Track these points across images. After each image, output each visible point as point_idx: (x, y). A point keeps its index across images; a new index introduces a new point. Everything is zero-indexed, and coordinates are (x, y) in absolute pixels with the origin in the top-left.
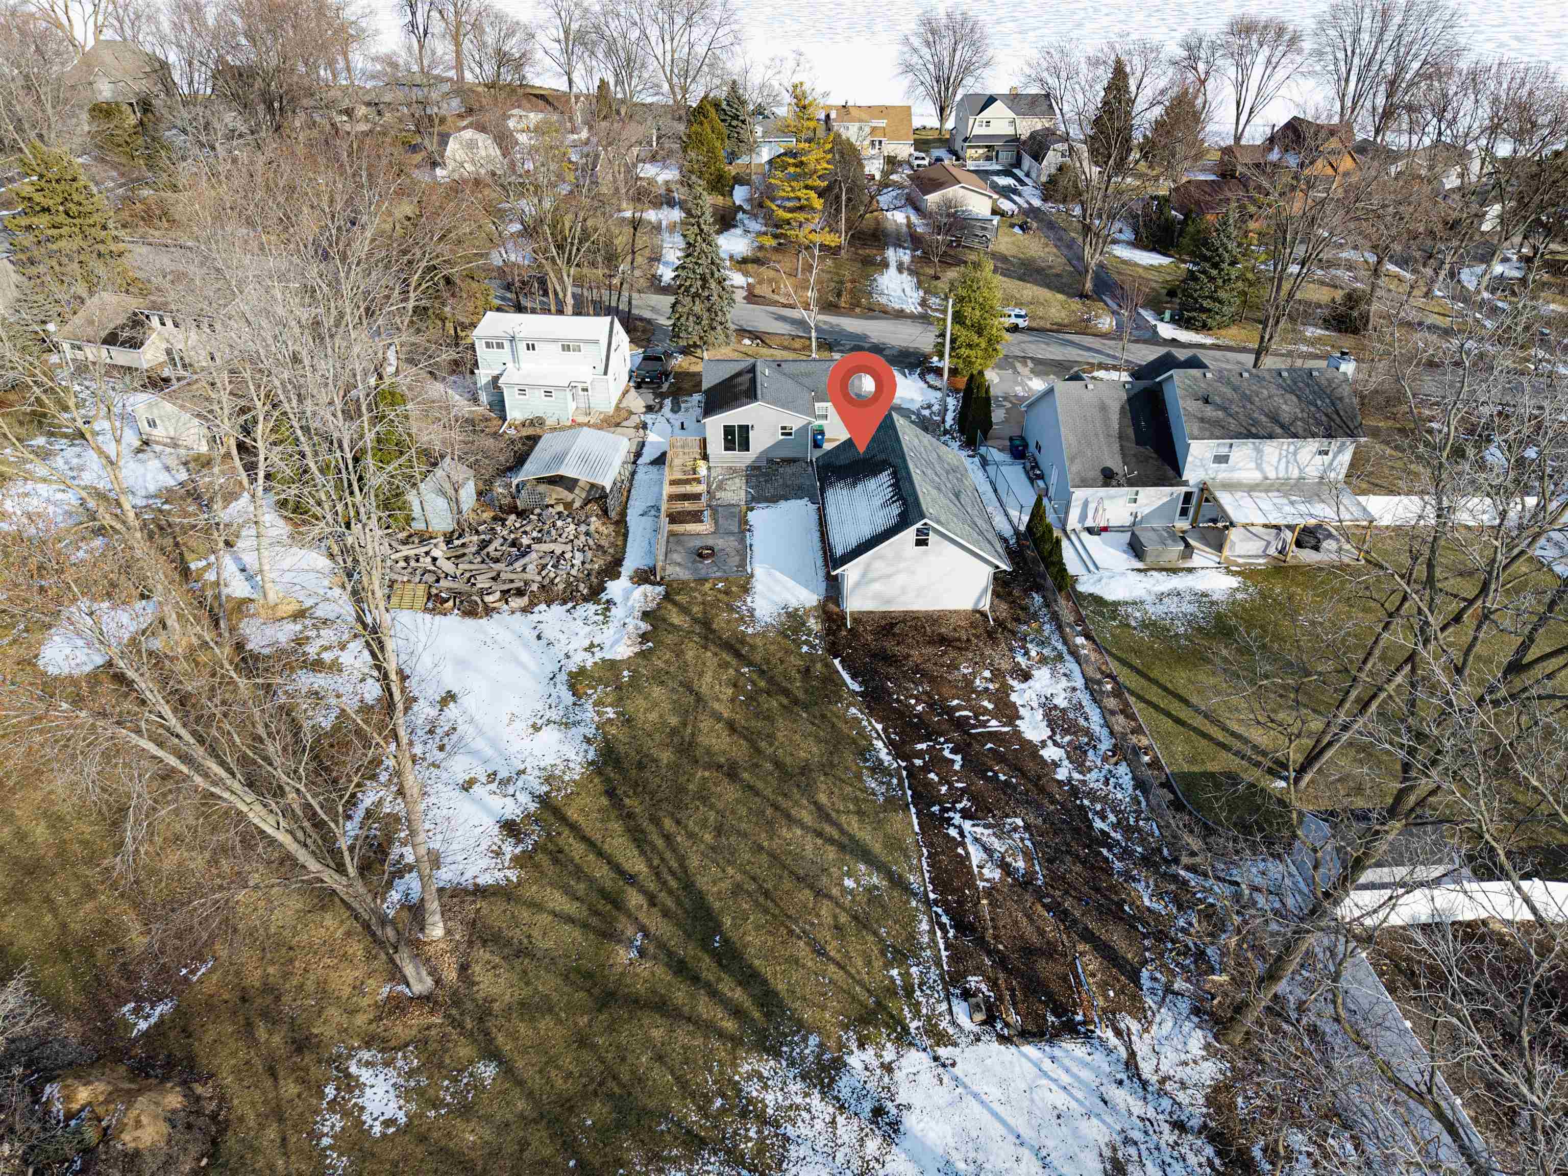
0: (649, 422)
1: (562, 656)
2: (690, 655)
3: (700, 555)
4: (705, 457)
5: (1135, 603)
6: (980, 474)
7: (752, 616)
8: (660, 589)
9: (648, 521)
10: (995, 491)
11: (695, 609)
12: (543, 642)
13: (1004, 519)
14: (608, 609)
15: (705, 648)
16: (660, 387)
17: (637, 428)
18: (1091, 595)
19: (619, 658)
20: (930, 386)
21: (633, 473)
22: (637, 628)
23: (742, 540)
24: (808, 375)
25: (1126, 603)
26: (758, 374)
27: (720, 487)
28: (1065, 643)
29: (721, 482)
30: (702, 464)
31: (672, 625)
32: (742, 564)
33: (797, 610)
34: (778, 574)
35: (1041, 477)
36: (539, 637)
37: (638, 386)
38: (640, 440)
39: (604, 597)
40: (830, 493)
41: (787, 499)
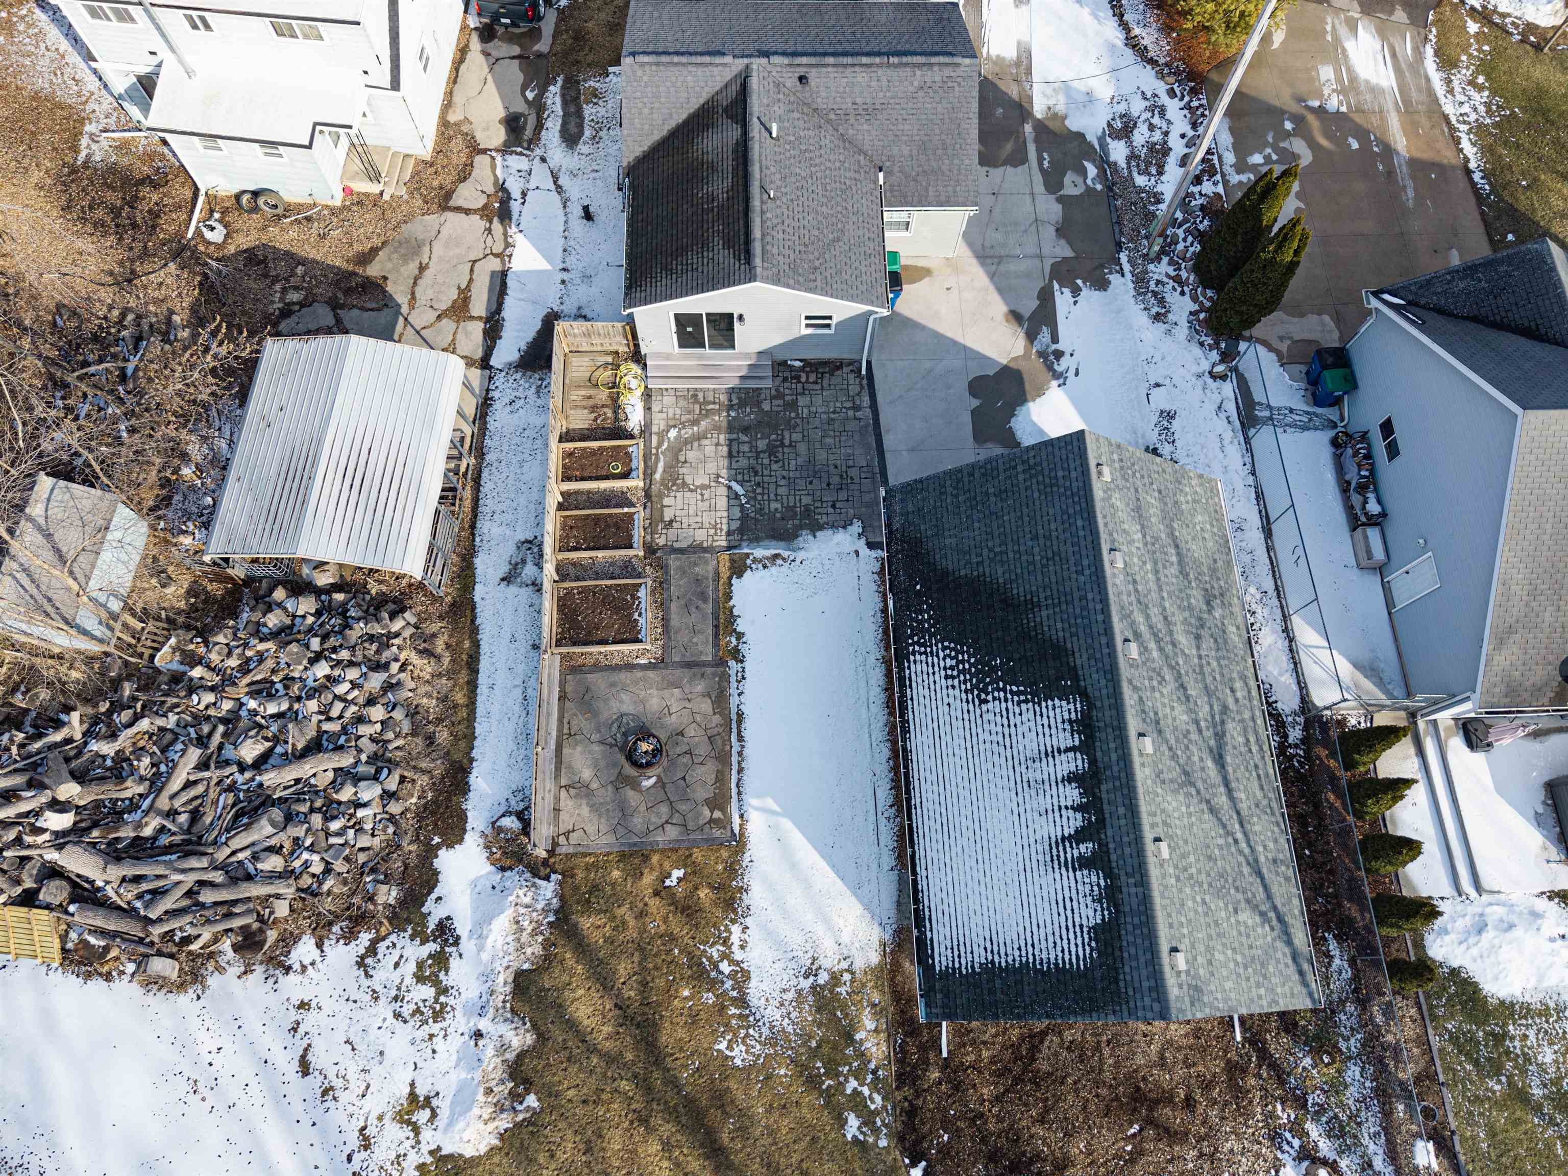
0: (515, 187)
1: (354, 1142)
2: (615, 1142)
3: (631, 757)
4: (637, 357)
5: (1545, 1012)
6: (1235, 454)
7: (742, 1001)
8: (548, 889)
9: (518, 595)
10: (1268, 532)
11: (624, 969)
12: (314, 1082)
14: (441, 960)
15: (644, 1121)
16: (535, 34)
17: (485, 212)
18: (1455, 972)
19: (469, 1152)
21: (485, 404)
22: (503, 1048)
23: (720, 699)
24: (870, 112)
25: (1527, 1011)
27: (674, 481)
29: (676, 450)
30: (631, 372)
31: (572, 1025)
32: (719, 801)
33: (835, 979)
34: (797, 838)
35: (1378, 521)
36: (305, 1068)
37: (487, 33)
38: (495, 264)
39: (435, 912)
40: (917, 667)
41: (815, 528)
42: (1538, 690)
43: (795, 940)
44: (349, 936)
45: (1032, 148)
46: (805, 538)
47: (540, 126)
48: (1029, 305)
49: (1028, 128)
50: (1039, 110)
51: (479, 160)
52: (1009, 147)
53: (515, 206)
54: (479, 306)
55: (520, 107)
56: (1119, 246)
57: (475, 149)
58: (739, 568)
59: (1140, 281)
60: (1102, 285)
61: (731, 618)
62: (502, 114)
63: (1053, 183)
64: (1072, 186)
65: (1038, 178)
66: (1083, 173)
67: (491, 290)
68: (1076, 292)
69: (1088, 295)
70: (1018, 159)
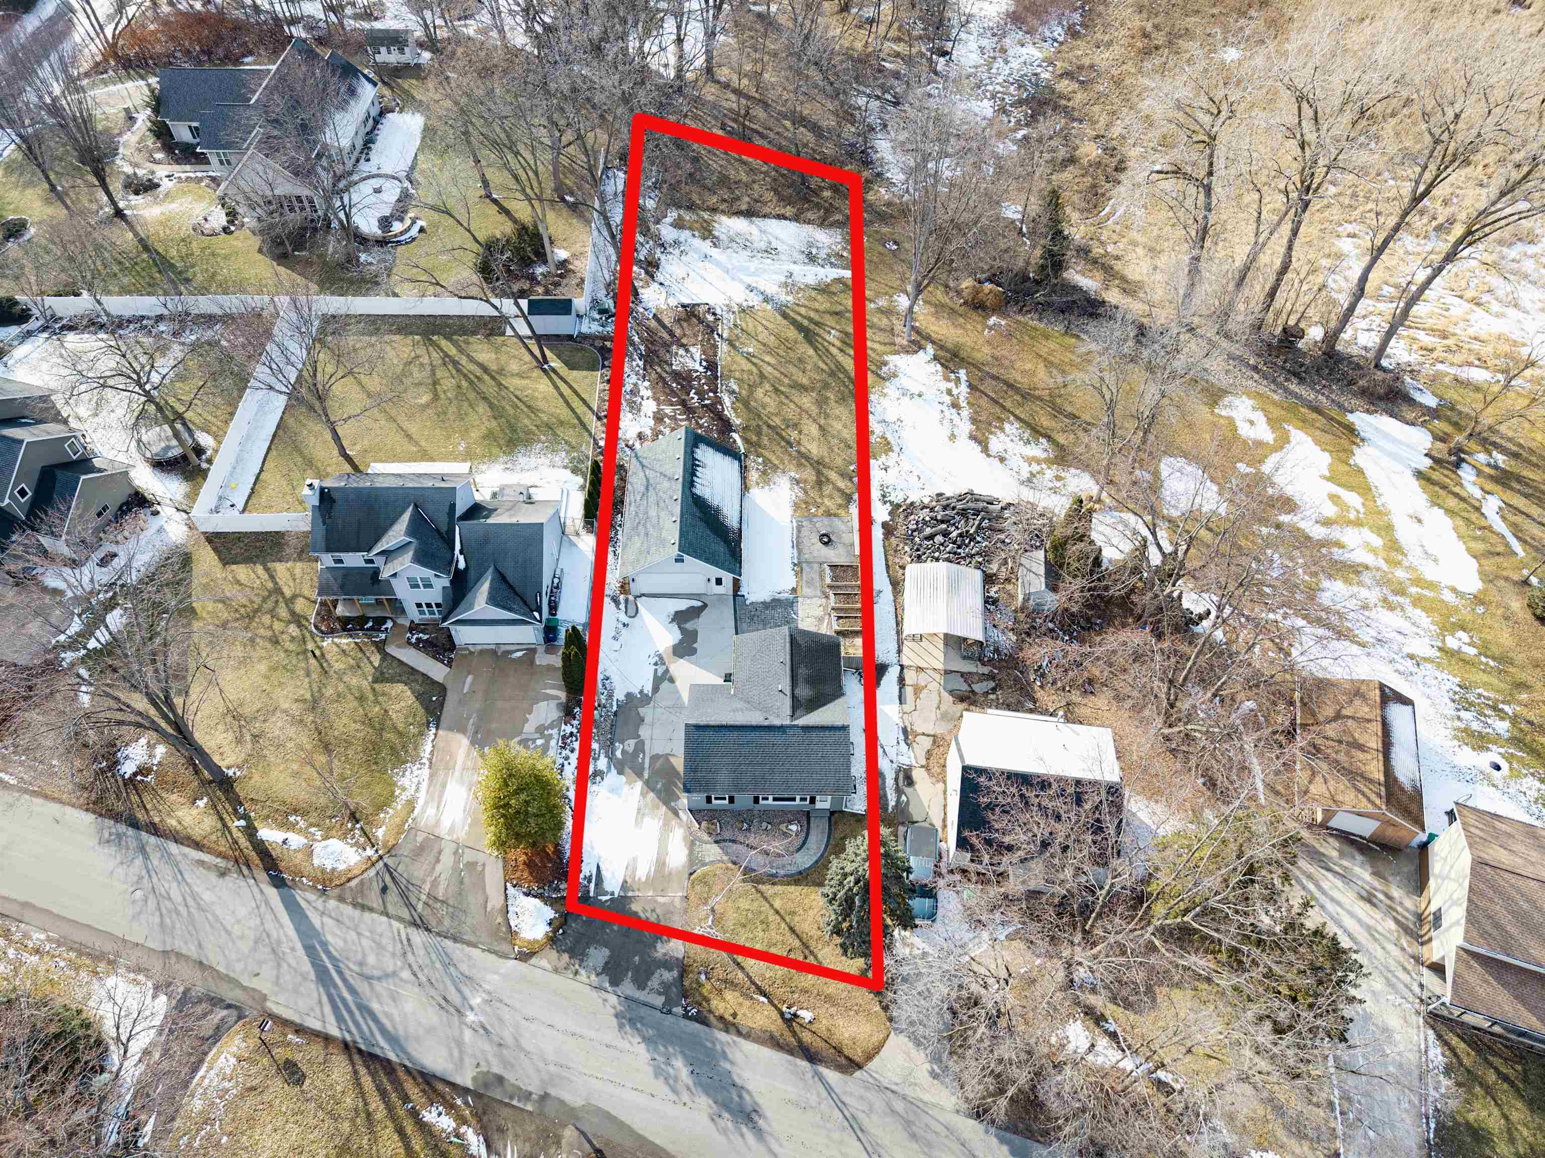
1: (901, 463)
7: (792, 484)
23: (800, 552)
25: (560, 466)
32: (799, 527)
34: (775, 517)
38: (907, 707)
41: (763, 603)
43: (775, 495)
44: (913, 502)
45: (647, 765)
46: (768, 600)
47: (896, 780)
48: (665, 685)
49: (646, 776)
50: (639, 785)
51: (924, 762)
52: (658, 764)
53: (902, 737)
54: (909, 691)
55: (908, 790)
56: (615, 714)
57: (926, 767)
58: (794, 590)
59: (610, 696)
60: (629, 695)
61: (796, 575)
62: (917, 786)
63: (640, 747)
64: (630, 745)
65: (647, 748)
66: (624, 752)
67: (906, 698)
68: (641, 692)
69: (636, 691)
70: (655, 758)
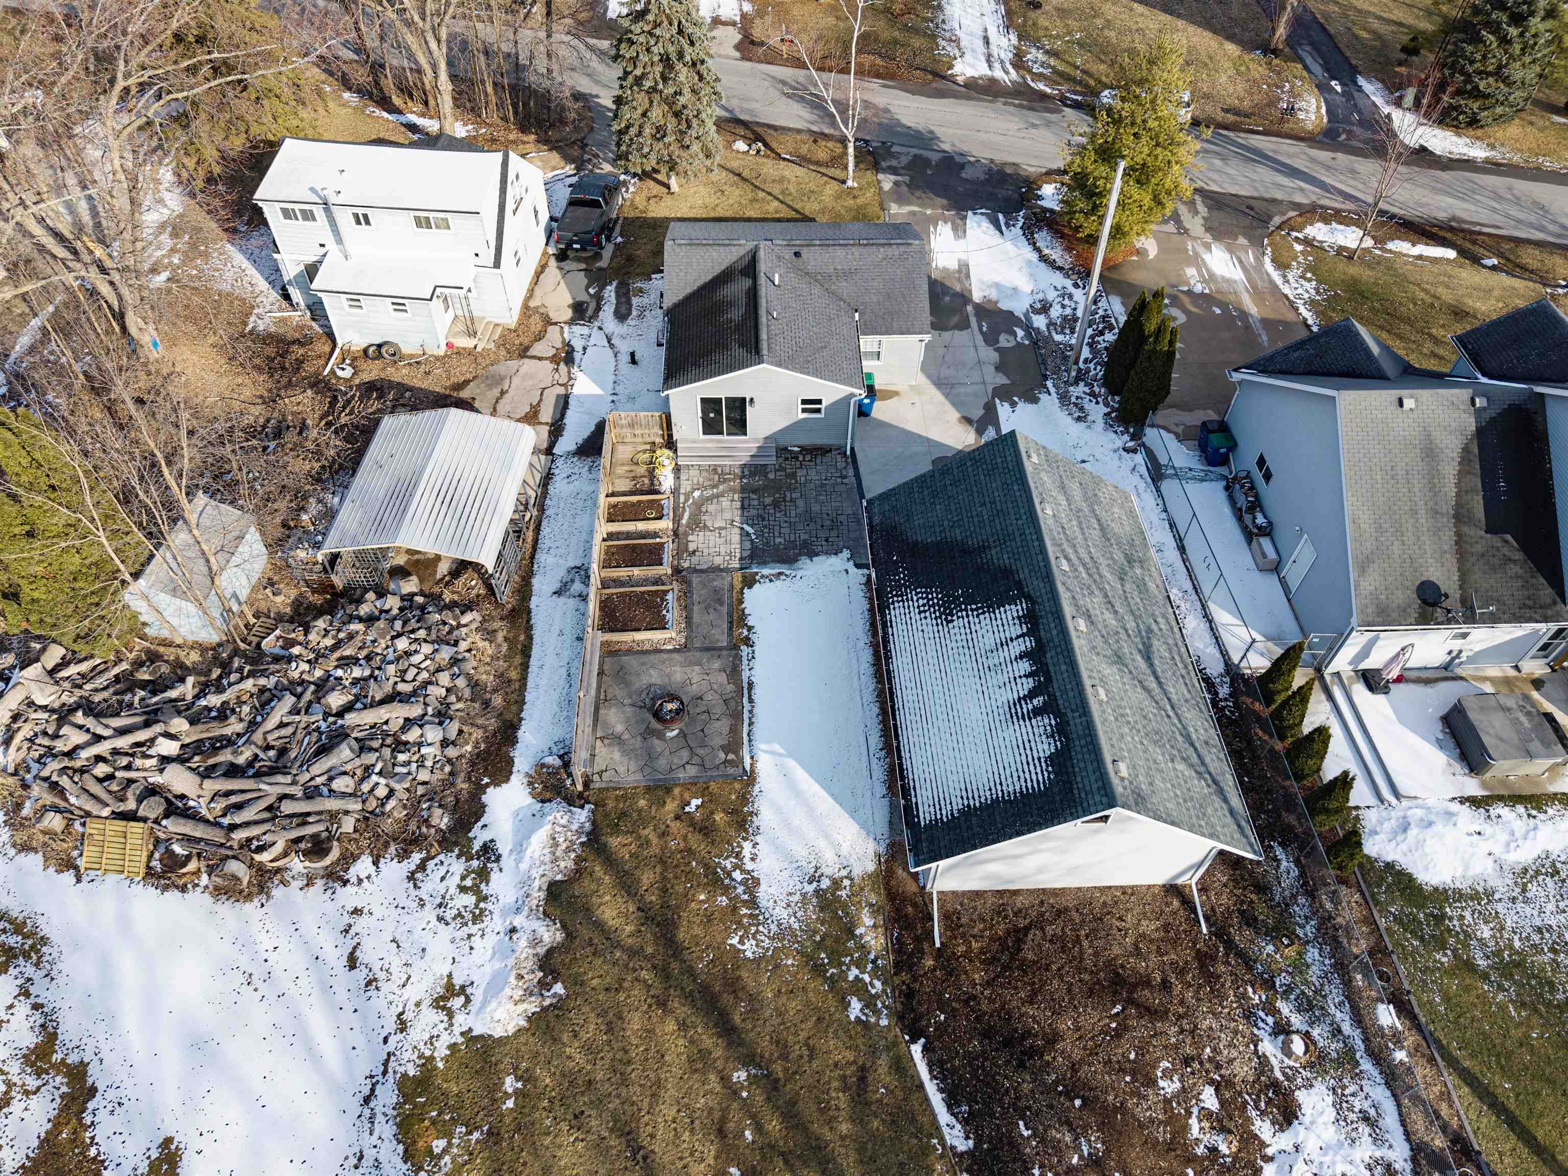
0: (578, 344)
1: (391, 1024)
2: (635, 1023)
3: (657, 714)
4: (670, 444)
5: (1475, 896)
6: (1149, 498)
7: (753, 903)
8: (582, 816)
9: (568, 604)
10: (1182, 549)
11: (647, 878)
12: (361, 974)
13: (1204, 626)
14: (483, 875)
15: (662, 1003)
16: (598, 256)
17: (555, 359)
18: (1390, 866)
19: (498, 1033)
20: (1044, 259)
21: (547, 478)
22: (535, 942)
23: (734, 672)
24: (847, 274)
25: (1460, 895)
26: (762, 280)
27: (697, 524)
28: (1358, 1019)
29: (699, 506)
30: (664, 455)
31: (600, 926)
32: (733, 745)
33: (836, 884)
34: (801, 775)
35: (1267, 531)
36: (352, 962)
37: (561, 257)
38: (561, 391)
39: (479, 836)
40: (897, 613)
41: (812, 554)
42: (1404, 610)
43: (801, 852)
44: (403, 855)
45: (973, 320)
46: (804, 562)
47: (598, 308)
48: (977, 413)
49: (969, 308)
50: (977, 297)
51: (550, 329)
52: (956, 319)
53: (577, 356)
54: (547, 414)
55: (583, 297)
56: (1045, 377)
57: (548, 322)
58: (749, 582)
59: (1064, 399)
60: (1035, 400)
61: (743, 616)
62: (571, 302)
63: (990, 339)
64: (1005, 341)
65: (979, 339)
66: (1015, 335)
67: (556, 407)
68: (1013, 405)
69: (1021, 406)
70: (964, 325)
